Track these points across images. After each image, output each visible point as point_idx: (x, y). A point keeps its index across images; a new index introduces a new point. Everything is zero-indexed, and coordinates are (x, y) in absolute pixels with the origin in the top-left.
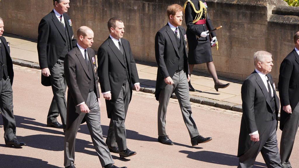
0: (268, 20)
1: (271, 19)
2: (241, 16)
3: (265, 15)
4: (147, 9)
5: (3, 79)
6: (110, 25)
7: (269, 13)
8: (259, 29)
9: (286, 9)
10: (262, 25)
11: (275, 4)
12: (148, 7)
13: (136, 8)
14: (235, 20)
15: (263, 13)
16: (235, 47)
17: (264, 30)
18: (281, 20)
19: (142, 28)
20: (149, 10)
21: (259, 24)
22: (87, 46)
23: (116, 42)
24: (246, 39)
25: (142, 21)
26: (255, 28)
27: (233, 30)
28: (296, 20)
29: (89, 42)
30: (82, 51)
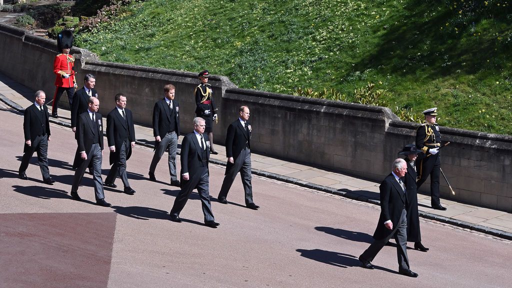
0: (386, 130)
1: (388, 130)
2: (364, 127)
3: (384, 126)
4: (288, 117)
5: (42, 136)
6: (117, 99)
7: (387, 125)
8: (378, 137)
9: (400, 123)
10: (381, 134)
11: (391, 119)
12: (290, 115)
13: (279, 116)
14: (360, 129)
15: (382, 125)
16: (358, 151)
17: (382, 138)
18: (396, 131)
19: (284, 132)
20: (290, 118)
21: (379, 133)
22: (94, 110)
23: (120, 111)
24: (368, 144)
25: (284, 127)
26: (376, 136)
27: (358, 137)
28: (408, 132)
29: (96, 108)
30: (91, 114)
